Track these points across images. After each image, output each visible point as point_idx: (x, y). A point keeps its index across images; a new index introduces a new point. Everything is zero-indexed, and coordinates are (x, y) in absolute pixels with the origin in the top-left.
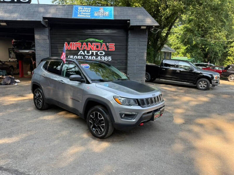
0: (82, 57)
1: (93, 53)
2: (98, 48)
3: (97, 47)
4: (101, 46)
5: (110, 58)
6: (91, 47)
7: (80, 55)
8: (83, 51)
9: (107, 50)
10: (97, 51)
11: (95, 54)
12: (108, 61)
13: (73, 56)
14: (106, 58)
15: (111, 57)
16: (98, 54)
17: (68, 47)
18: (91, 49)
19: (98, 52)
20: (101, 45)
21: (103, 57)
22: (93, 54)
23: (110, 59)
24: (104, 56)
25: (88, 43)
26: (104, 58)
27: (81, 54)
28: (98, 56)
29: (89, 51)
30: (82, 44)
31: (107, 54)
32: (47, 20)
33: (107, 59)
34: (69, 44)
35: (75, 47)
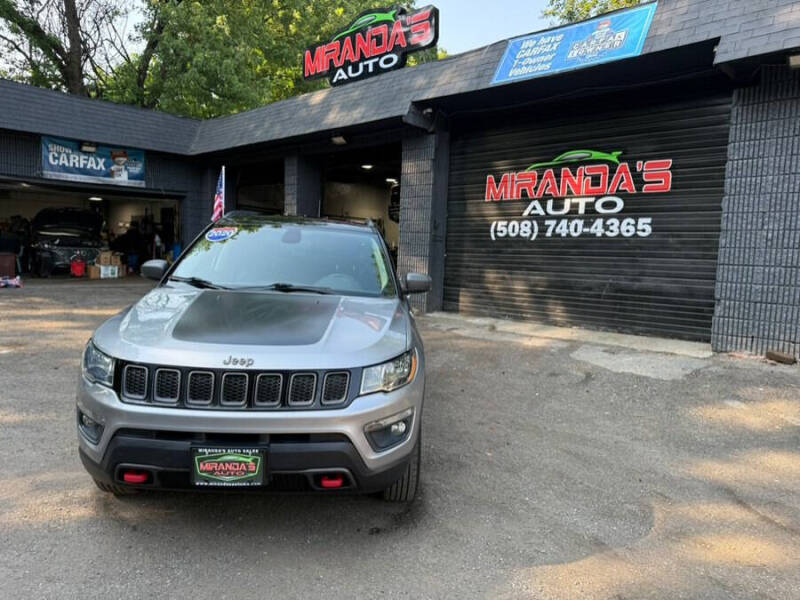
0: (535, 223)
1: (575, 206)
2: (598, 185)
3: (596, 181)
4: (610, 178)
5: (645, 225)
6: (572, 181)
7: (531, 217)
8: (540, 200)
9: (635, 192)
10: (592, 200)
11: (582, 210)
12: (635, 235)
13: (505, 223)
14: (628, 224)
15: (649, 220)
16: (595, 212)
17: (494, 192)
18: (569, 192)
19: (596, 201)
20: (612, 172)
21: (616, 222)
22: (576, 212)
23: (644, 231)
24: (621, 216)
25: (563, 169)
26: (619, 228)
27: (533, 212)
28: (595, 218)
29: (563, 199)
30: (540, 177)
31: (633, 210)
32: (429, 110)
33: (632, 229)
34: (498, 181)
35: (515, 190)
